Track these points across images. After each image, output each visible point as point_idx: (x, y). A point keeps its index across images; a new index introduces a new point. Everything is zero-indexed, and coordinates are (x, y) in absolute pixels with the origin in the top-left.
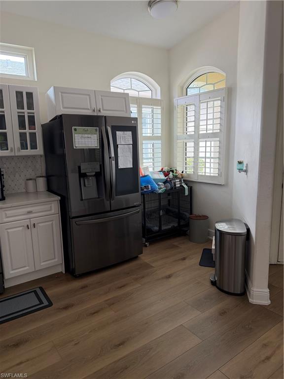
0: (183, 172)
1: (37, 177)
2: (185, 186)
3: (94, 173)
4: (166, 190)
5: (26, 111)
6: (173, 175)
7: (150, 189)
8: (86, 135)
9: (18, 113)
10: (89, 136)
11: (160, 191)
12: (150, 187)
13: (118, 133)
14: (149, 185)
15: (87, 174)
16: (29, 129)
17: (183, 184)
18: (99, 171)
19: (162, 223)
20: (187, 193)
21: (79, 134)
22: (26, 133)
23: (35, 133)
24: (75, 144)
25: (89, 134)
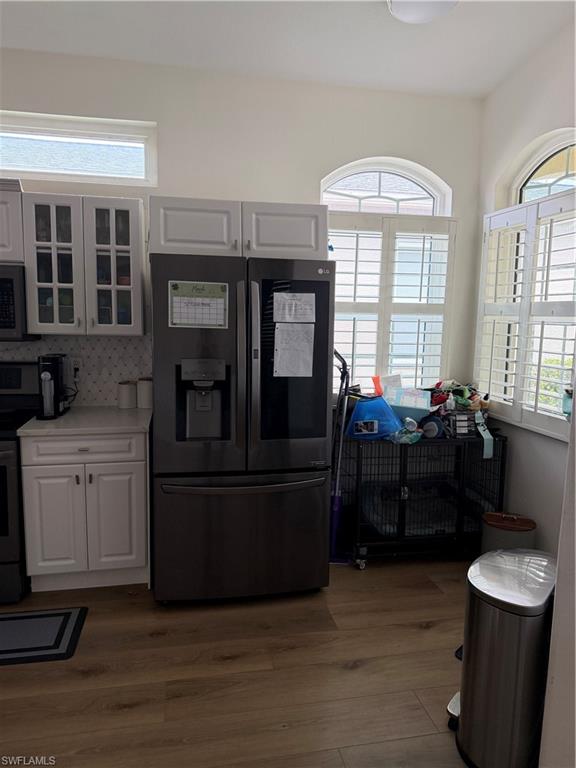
0: (486, 398)
1: (140, 379)
2: (486, 435)
3: (211, 384)
4: (423, 437)
5: (113, 247)
6: (457, 402)
7: (376, 432)
8: (199, 300)
9: (98, 251)
10: (207, 301)
11: (405, 439)
12: (376, 426)
13: (277, 296)
14: (376, 422)
15: (195, 383)
16: (118, 283)
17: (481, 429)
18: (224, 378)
20: (488, 452)
21: (184, 296)
22: (110, 291)
23: (129, 292)
24: (172, 318)
25: (207, 297)
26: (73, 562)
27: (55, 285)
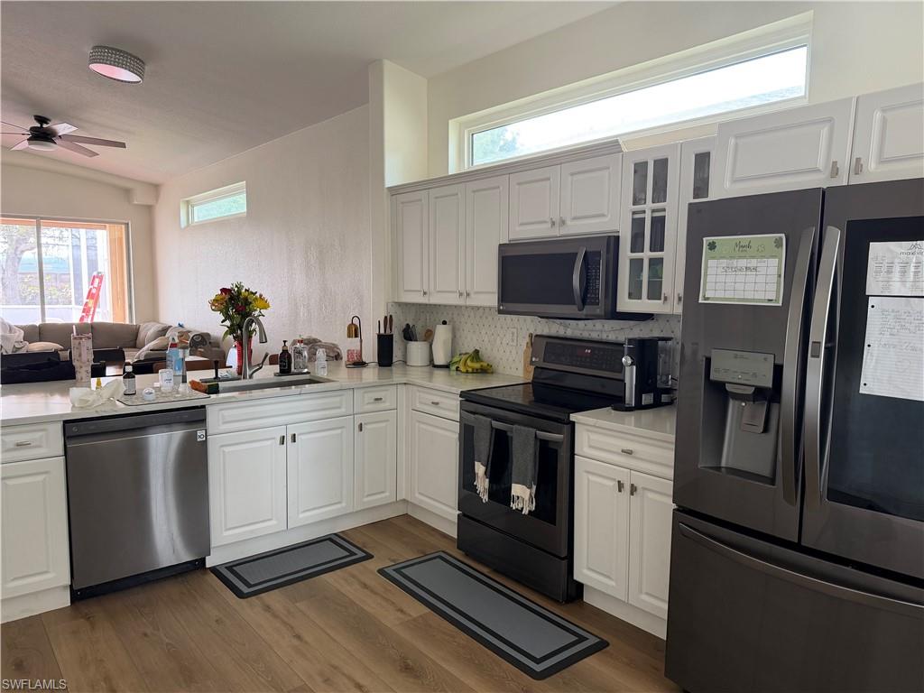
3: (750, 390)
8: (743, 263)
10: (753, 263)
13: (876, 249)
15: (729, 388)
18: (770, 385)
21: (723, 258)
24: (705, 290)
25: (753, 257)
26: (613, 583)
27: (647, 254)
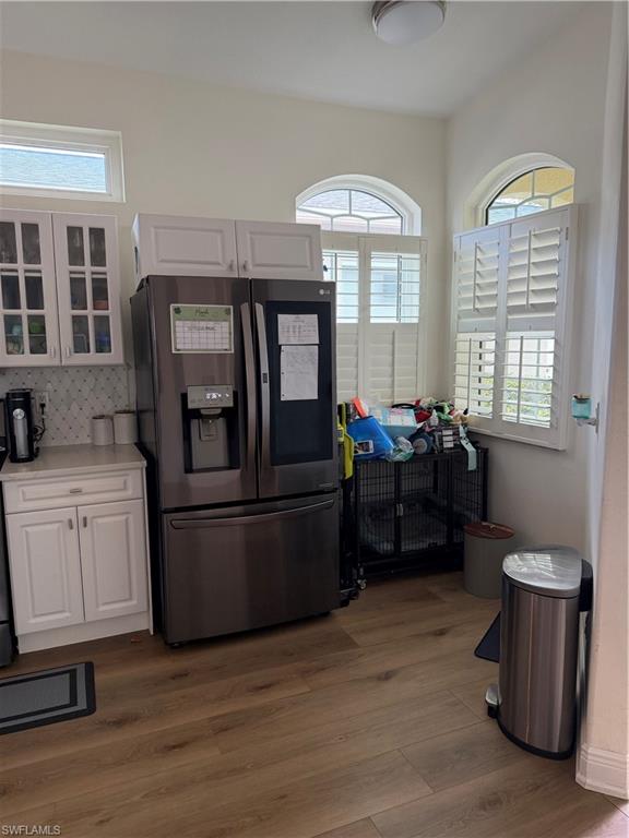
0: (466, 412)
1: (117, 413)
2: (470, 448)
3: (219, 411)
4: (414, 453)
5: (88, 269)
6: (440, 418)
7: (371, 452)
8: (203, 324)
9: (71, 272)
10: (211, 324)
11: (399, 457)
12: (371, 446)
13: (282, 318)
14: (371, 442)
15: (203, 412)
16: (95, 309)
17: (464, 442)
18: (231, 404)
19: (403, 535)
20: (472, 465)
22: (86, 317)
23: (108, 317)
24: (176, 343)
25: (210, 320)
26: (67, 614)
27: (24, 311)
